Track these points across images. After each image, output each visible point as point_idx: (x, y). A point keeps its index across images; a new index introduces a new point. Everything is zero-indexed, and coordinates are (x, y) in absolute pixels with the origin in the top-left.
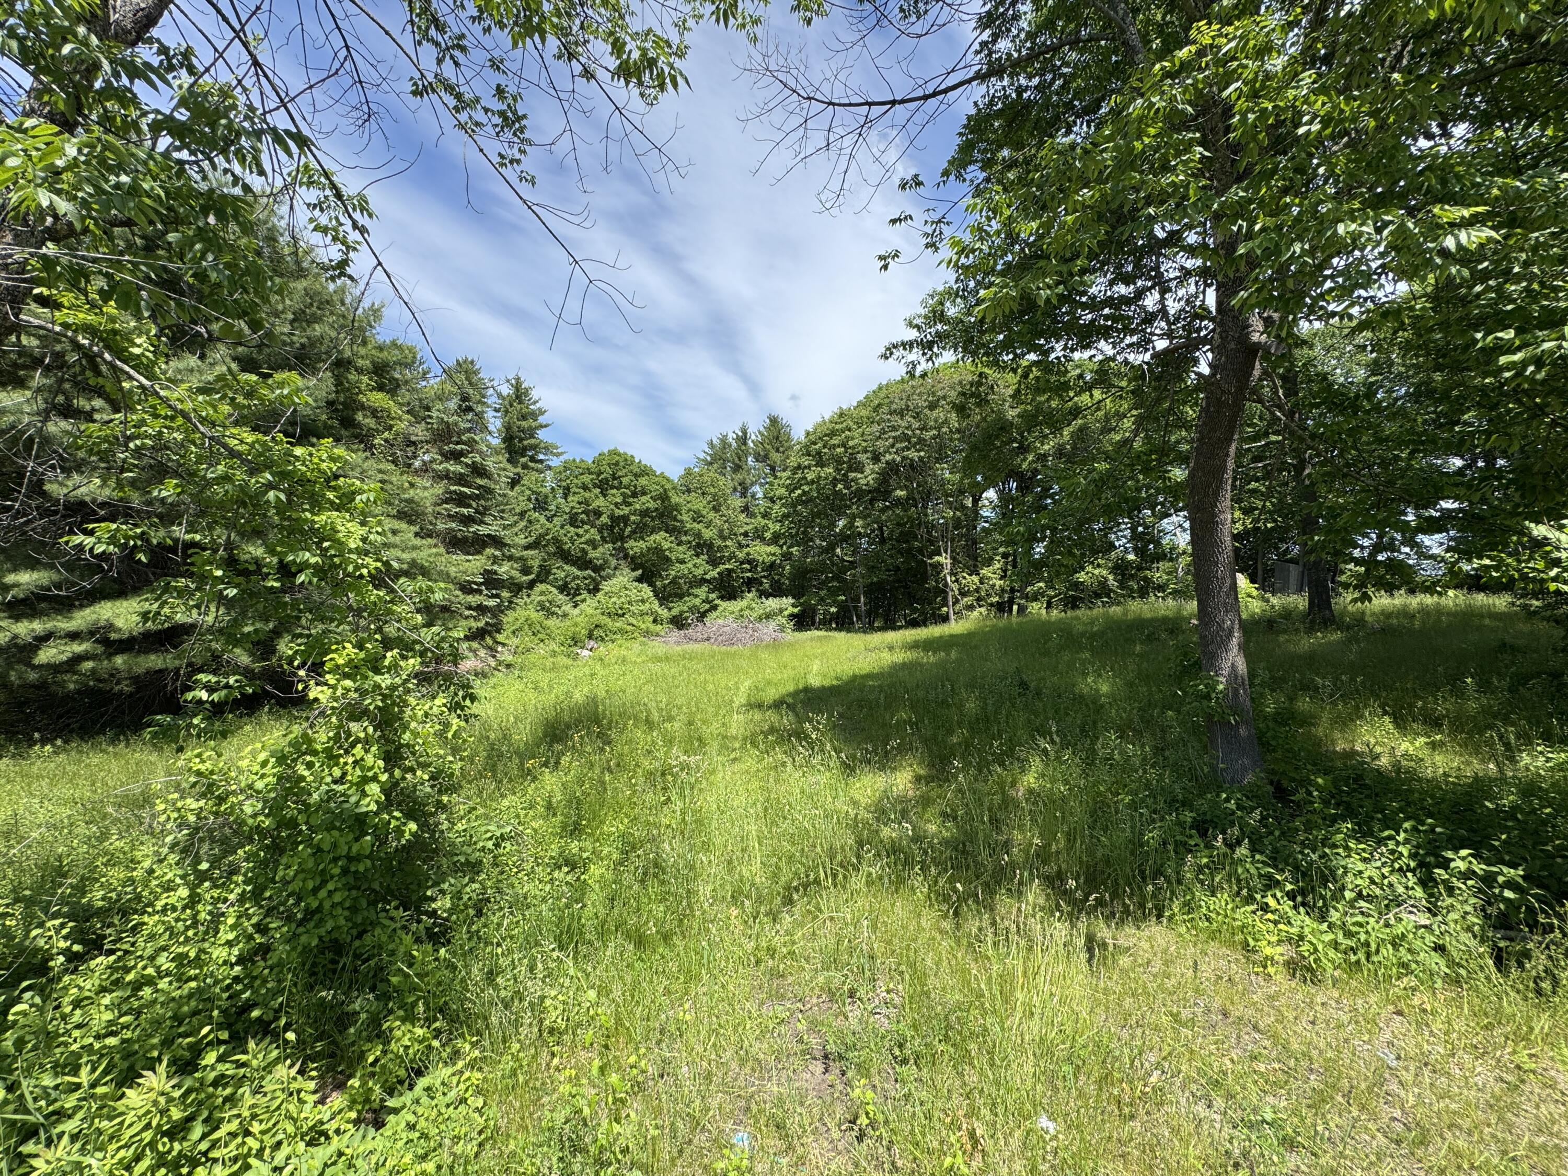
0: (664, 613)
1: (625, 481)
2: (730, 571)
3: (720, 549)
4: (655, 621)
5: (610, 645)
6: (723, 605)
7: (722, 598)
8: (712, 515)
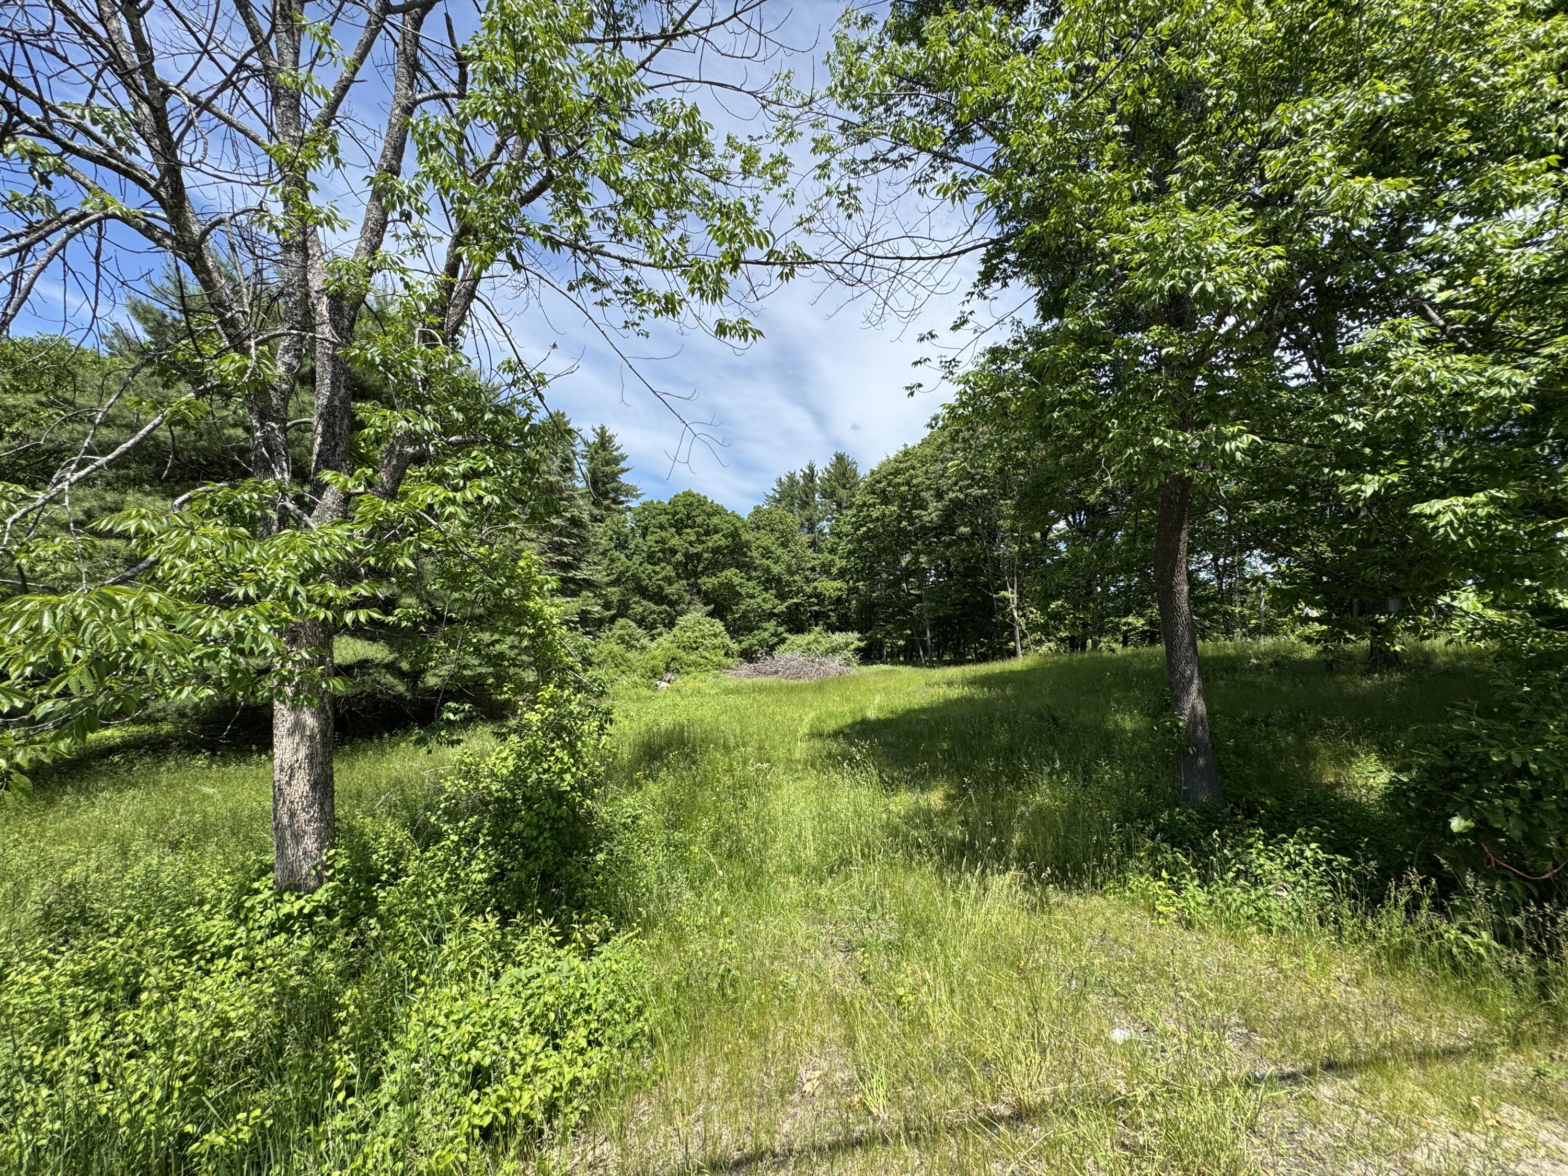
0: (735, 647)
1: (699, 520)
2: (797, 604)
3: (788, 584)
4: (726, 654)
5: (686, 678)
6: (792, 638)
7: (790, 631)
8: (780, 551)
